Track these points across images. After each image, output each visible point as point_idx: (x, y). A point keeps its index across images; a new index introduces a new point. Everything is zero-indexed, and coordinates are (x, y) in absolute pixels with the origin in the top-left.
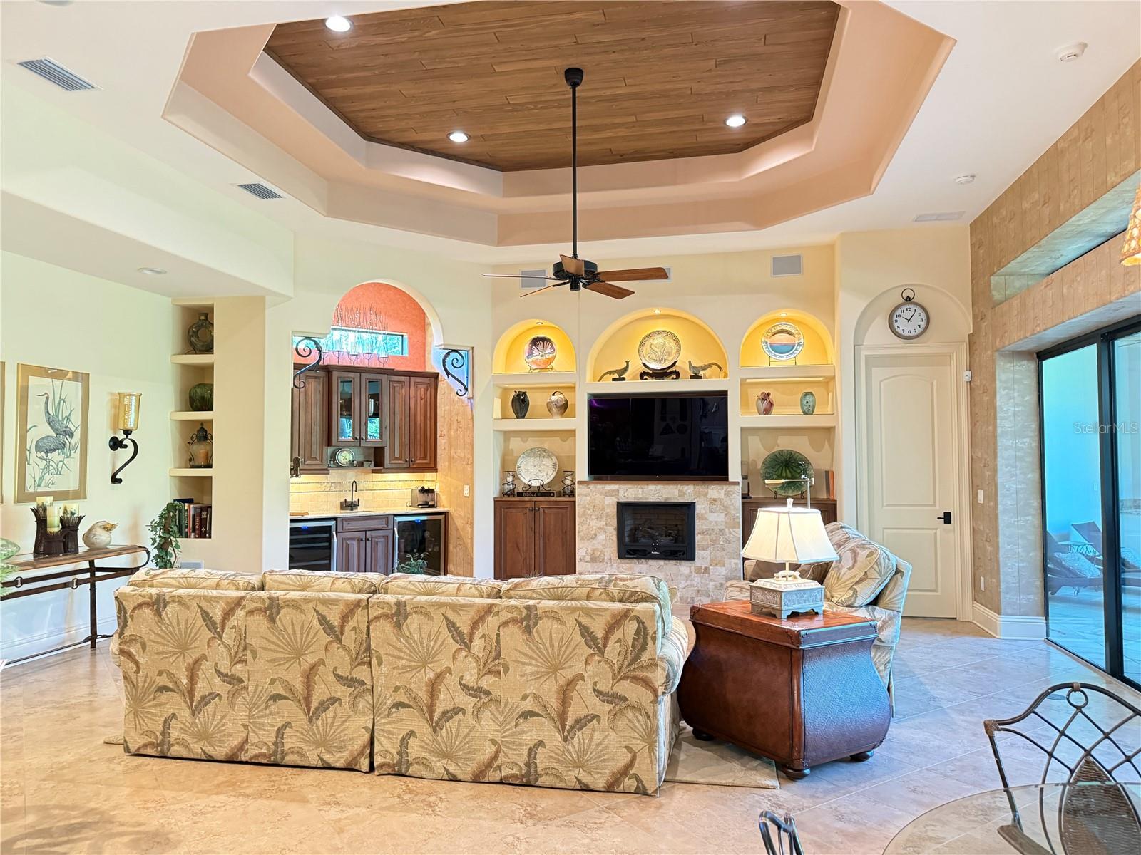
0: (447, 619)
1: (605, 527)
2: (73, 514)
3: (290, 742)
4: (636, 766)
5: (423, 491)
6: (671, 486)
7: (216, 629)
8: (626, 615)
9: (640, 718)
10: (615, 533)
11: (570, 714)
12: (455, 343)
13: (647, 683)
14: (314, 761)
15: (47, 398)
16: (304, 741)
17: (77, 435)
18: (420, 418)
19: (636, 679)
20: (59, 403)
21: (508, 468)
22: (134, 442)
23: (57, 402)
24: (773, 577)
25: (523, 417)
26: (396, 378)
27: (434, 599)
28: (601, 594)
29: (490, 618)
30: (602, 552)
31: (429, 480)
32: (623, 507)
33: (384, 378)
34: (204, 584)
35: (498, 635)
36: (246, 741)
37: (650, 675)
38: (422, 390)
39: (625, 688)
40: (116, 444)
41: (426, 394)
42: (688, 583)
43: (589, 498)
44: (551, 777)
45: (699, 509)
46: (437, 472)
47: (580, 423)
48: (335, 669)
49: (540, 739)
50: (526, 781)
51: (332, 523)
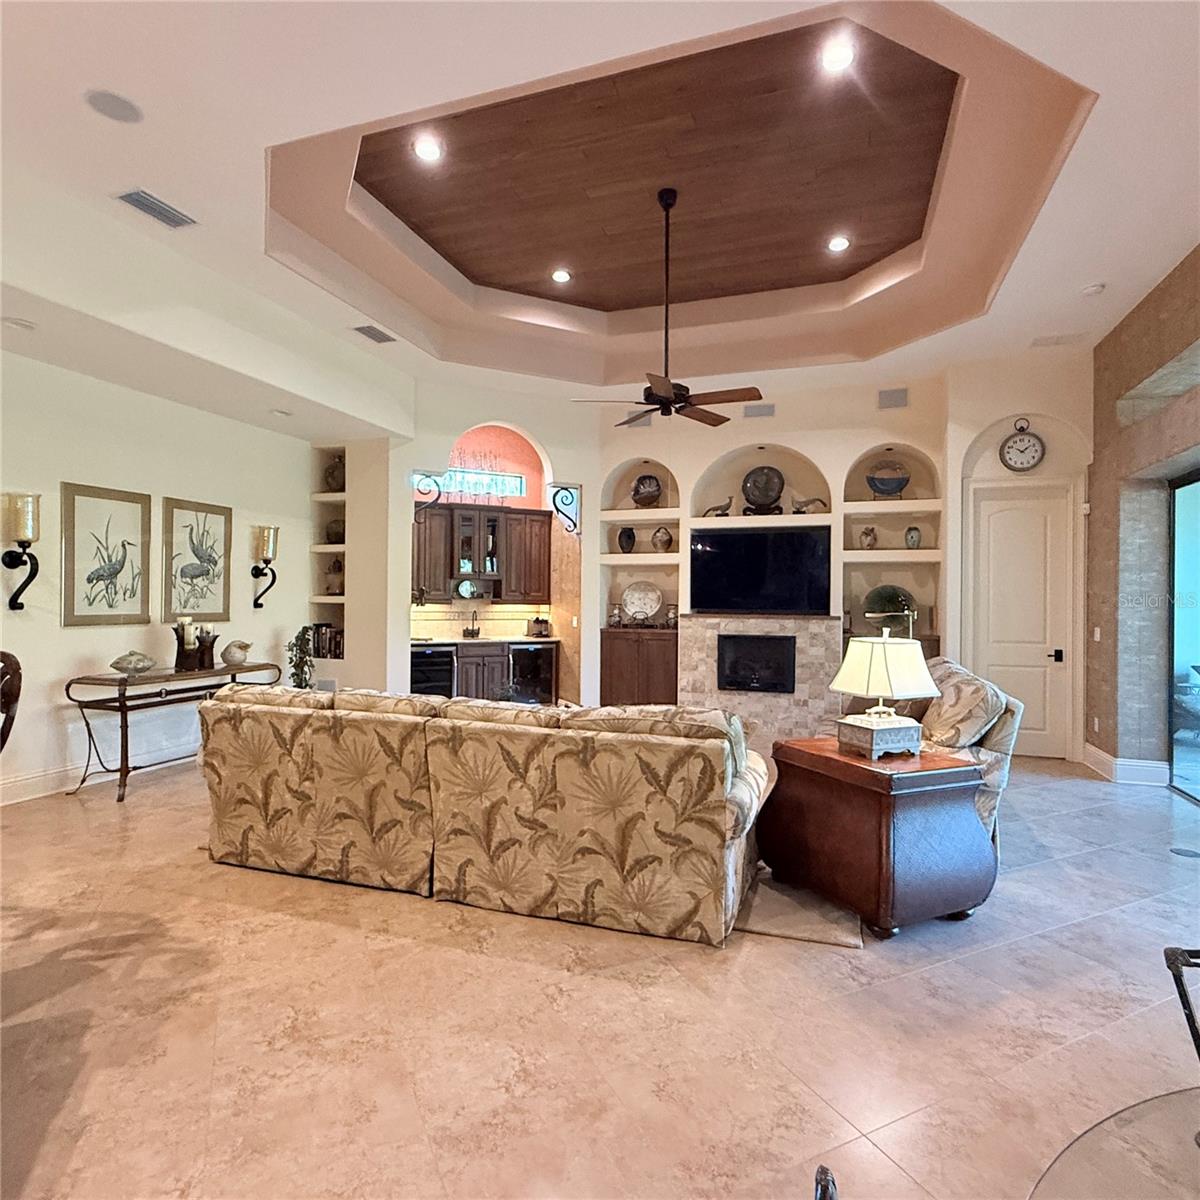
0: (502, 747)
1: (706, 659)
2: (208, 633)
3: (355, 862)
4: (700, 913)
5: (537, 621)
6: (772, 620)
7: (287, 746)
8: (690, 752)
9: (705, 862)
10: (715, 665)
11: (630, 853)
12: (564, 480)
13: (713, 826)
14: (377, 882)
15: (192, 530)
16: (369, 861)
17: (221, 563)
18: (534, 552)
19: (701, 821)
20: (203, 534)
21: (614, 601)
22: (272, 570)
23: (201, 532)
24: (865, 713)
25: (629, 552)
26: (514, 516)
27: (490, 725)
28: (665, 728)
29: (545, 748)
30: (703, 684)
31: (543, 612)
32: (724, 641)
33: (502, 516)
34: (278, 701)
35: (554, 766)
36: (314, 857)
37: (716, 818)
38: (536, 529)
39: (690, 830)
40: (257, 573)
41: (540, 530)
42: (788, 714)
43: (690, 630)
44: (609, 918)
45: (799, 643)
46: (550, 604)
47: (683, 558)
48: (396, 791)
49: (598, 877)
50: (584, 920)
51: (453, 649)
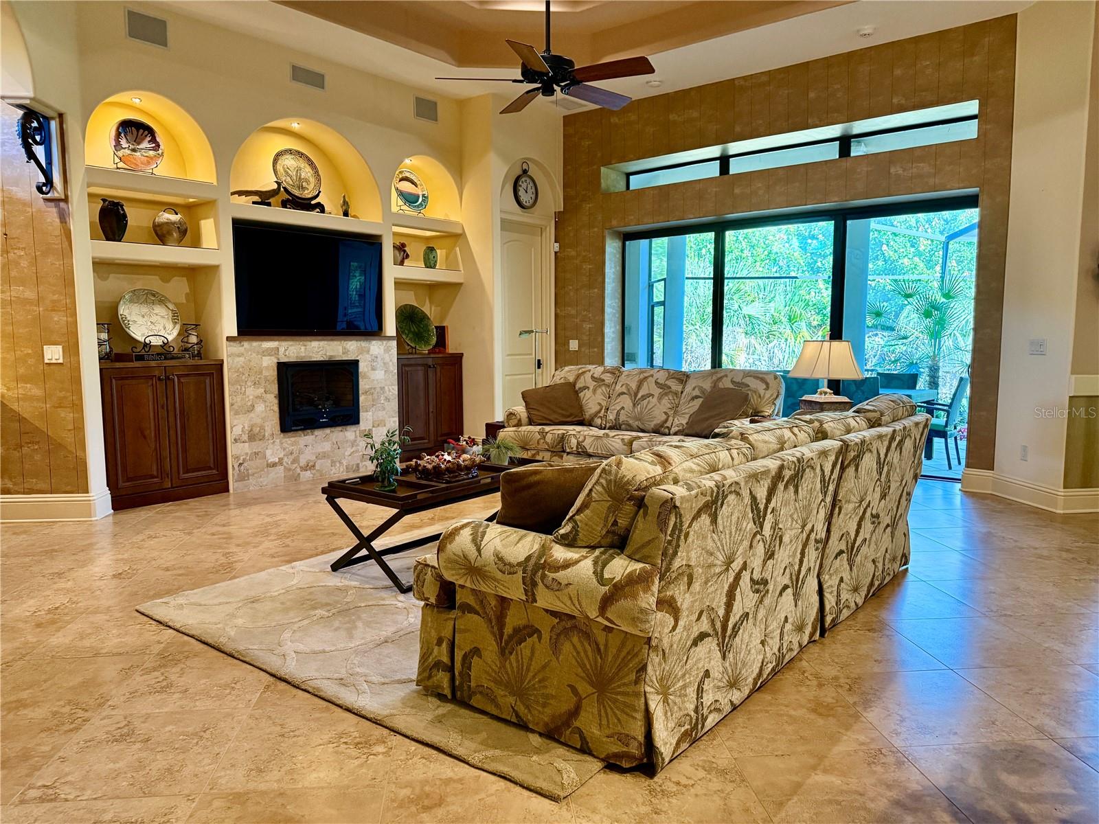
1: (264, 395)
10: (276, 401)
25: (119, 240)
30: (262, 428)
32: (284, 369)
42: (354, 449)
43: (242, 359)
45: (362, 367)
47: (226, 258)
